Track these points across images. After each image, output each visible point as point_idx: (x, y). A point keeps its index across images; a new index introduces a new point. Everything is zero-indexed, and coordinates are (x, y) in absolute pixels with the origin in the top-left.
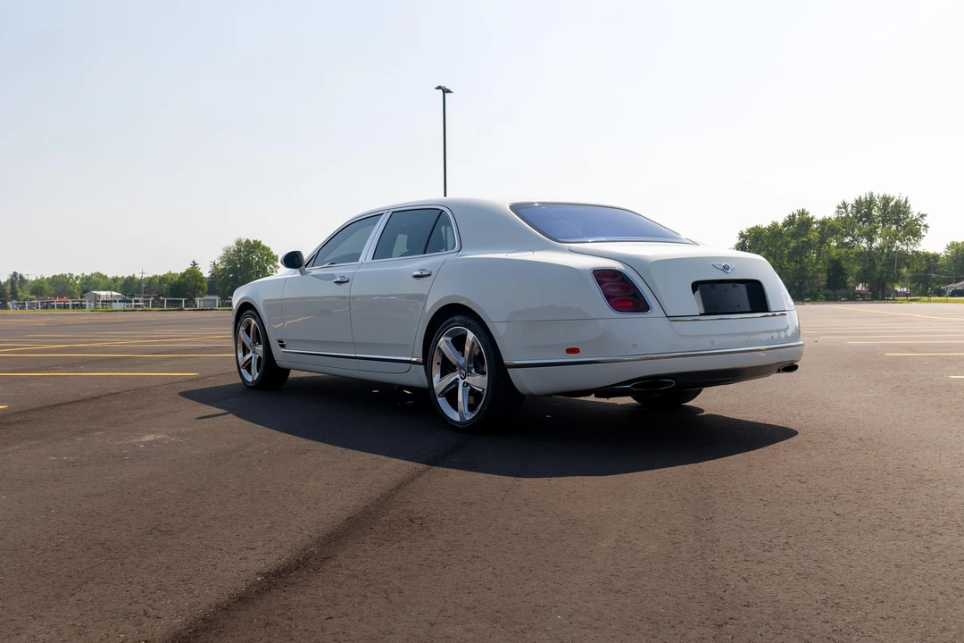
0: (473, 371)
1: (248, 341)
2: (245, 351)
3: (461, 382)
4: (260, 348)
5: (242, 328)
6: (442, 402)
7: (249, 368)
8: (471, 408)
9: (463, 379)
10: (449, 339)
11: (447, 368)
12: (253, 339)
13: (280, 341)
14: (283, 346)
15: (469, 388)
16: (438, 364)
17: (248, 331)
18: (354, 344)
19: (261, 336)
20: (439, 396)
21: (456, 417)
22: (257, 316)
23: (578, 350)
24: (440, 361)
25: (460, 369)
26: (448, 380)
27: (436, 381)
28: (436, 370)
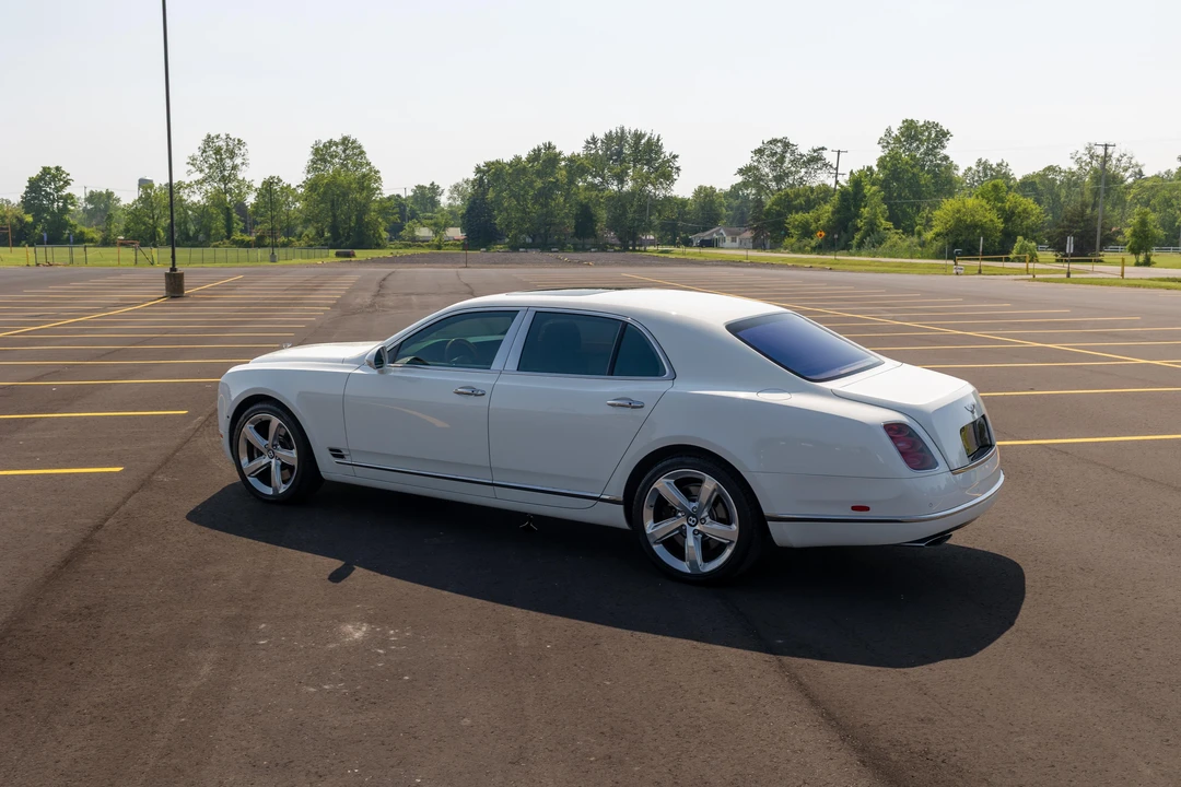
0: (708, 519)
1: (263, 443)
2: (255, 455)
3: (690, 530)
4: (290, 454)
5: (250, 426)
6: (660, 550)
7: (264, 477)
8: (707, 559)
9: (693, 526)
10: (671, 481)
11: (664, 512)
12: (274, 440)
13: (335, 451)
14: (342, 457)
15: (700, 536)
16: (651, 506)
17: (259, 430)
18: (491, 469)
19: (292, 438)
20: (654, 543)
23: (867, 509)
24: (653, 504)
25: (688, 514)
26: (669, 526)
27: (649, 526)
28: (648, 514)
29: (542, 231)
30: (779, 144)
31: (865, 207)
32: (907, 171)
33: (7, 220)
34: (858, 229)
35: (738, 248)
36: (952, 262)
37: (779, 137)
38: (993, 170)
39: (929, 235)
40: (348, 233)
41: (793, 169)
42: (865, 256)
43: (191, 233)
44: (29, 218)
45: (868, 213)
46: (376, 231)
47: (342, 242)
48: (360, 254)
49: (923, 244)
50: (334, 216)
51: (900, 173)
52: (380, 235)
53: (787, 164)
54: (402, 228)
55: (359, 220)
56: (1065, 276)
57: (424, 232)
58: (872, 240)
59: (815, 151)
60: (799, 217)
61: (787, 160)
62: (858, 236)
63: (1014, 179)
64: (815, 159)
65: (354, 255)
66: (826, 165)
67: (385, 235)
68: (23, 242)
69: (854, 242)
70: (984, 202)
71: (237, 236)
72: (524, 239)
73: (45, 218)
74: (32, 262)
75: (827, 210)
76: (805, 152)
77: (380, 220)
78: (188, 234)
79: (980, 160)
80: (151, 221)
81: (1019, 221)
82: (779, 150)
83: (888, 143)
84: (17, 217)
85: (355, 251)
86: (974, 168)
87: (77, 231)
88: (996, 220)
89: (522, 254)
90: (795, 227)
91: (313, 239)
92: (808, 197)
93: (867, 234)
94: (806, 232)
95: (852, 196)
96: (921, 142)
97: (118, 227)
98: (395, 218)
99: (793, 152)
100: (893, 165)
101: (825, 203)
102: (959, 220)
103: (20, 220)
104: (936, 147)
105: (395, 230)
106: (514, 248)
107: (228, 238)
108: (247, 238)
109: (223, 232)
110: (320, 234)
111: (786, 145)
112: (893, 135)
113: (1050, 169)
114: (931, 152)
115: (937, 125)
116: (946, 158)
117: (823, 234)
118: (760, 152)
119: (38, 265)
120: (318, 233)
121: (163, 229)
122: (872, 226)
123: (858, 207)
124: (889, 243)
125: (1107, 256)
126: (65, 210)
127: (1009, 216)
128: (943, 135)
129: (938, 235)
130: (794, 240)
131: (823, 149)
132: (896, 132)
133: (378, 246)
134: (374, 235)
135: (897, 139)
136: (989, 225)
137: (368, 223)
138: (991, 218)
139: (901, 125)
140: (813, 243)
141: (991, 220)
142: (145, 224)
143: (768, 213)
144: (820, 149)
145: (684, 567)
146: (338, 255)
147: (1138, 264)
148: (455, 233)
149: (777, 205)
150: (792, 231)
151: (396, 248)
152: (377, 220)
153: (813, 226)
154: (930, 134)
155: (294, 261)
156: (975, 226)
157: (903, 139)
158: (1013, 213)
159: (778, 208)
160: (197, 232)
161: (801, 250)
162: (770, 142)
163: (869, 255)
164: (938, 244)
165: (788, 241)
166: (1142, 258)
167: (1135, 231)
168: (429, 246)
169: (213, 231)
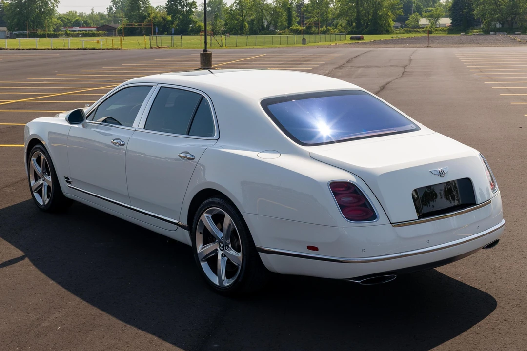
0: (230, 246)
1: (39, 170)
2: (37, 178)
3: (220, 253)
4: (49, 179)
5: (33, 159)
6: (204, 265)
7: (40, 192)
8: (229, 276)
9: (222, 250)
10: (210, 215)
11: (208, 238)
12: (43, 169)
13: (67, 178)
14: (69, 182)
15: (226, 258)
16: (201, 233)
17: (38, 161)
18: (129, 198)
19: (49, 168)
20: (202, 260)
21: (215, 280)
22: (45, 151)
23: (317, 248)
24: (202, 231)
25: (219, 242)
26: (210, 248)
28: (199, 238)
29: (510, 19)
33: (157, 19)
40: (367, 23)
43: (265, 26)
44: (169, 18)
46: (386, 20)
47: (363, 30)
48: (367, 38)
50: (358, 12)
52: (389, 24)
54: (407, 19)
55: (375, 13)
57: (423, 21)
65: (362, 39)
67: (392, 24)
68: (166, 33)
71: (295, 26)
72: (495, 25)
73: (179, 18)
74: (148, 46)
77: (390, 14)
78: (263, 26)
80: (241, 18)
84: (163, 18)
85: (364, 36)
87: (197, 25)
89: (491, 37)
91: (344, 28)
97: (221, 22)
98: (400, 12)
103: (164, 19)
105: (402, 20)
106: (487, 32)
107: (288, 28)
108: (300, 28)
109: (285, 24)
110: (350, 24)
119: (151, 48)
120: (348, 24)
121: (248, 23)
126: (190, 12)
133: (388, 32)
134: (385, 24)
137: (381, 15)
142: (237, 20)
145: (217, 281)
146: (352, 39)
148: (446, 21)
151: (400, 33)
152: (387, 14)
155: (320, 43)
160: (269, 24)
168: (424, 31)
169: (280, 24)
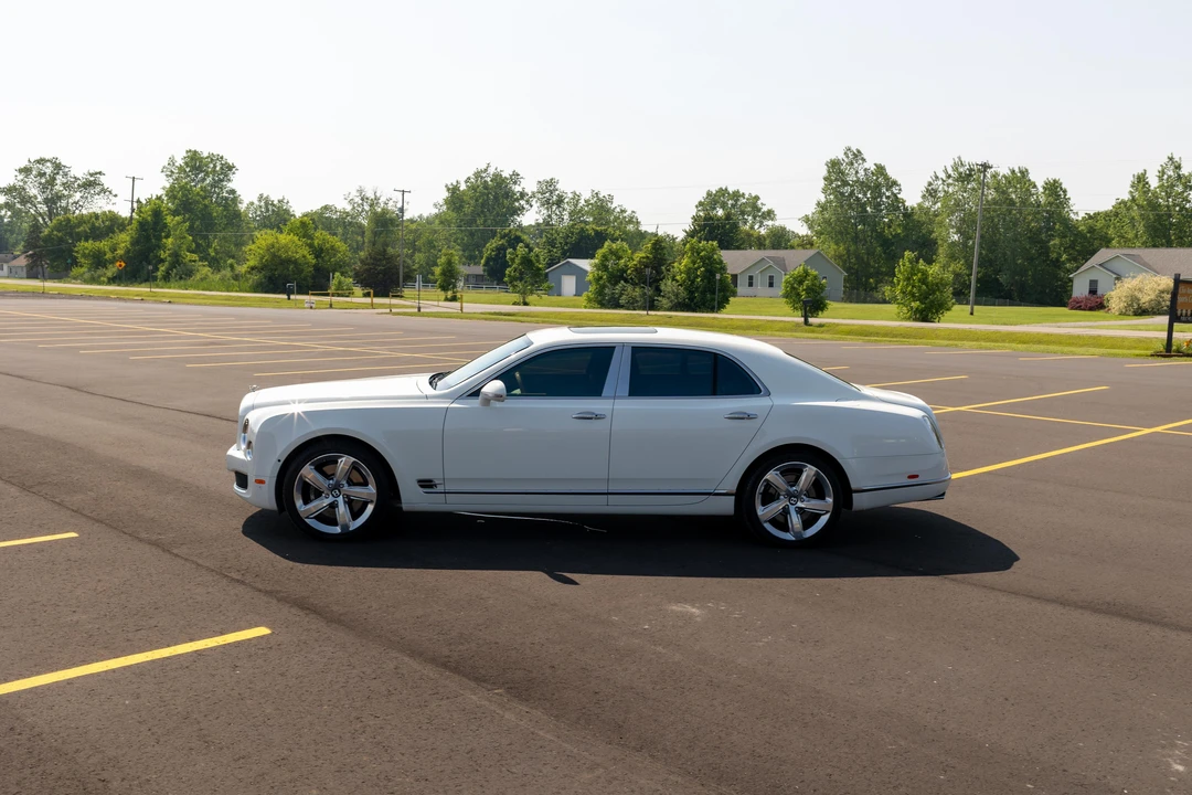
3: (791, 508)
5: (311, 467)
6: (767, 526)
7: (320, 518)
9: (794, 504)
10: (778, 473)
13: (426, 481)
14: (431, 487)
16: (760, 494)
18: (607, 481)
19: (370, 474)
20: (765, 521)
23: (916, 476)
24: (763, 491)
25: (790, 495)
26: (775, 508)
27: (761, 511)
28: (758, 500)
30: (49, 164)
31: (167, 237)
32: (198, 202)
34: (162, 261)
35: (8, 277)
36: (285, 297)
37: (48, 156)
38: (274, 205)
39: (242, 269)
41: (66, 193)
42: (174, 288)
45: (172, 244)
49: (236, 278)
51: (191, 204)
53: (58, 188)
56: (416, 310)
58: (180, 272)
59: (91, 175)
60: (89, 245)
61: (58, 182)
62: (162, 268)
63: (294, 215)
64: (91, 184)
66: (104, 191)
69: (159, 274)
70: (296, 238)
75: (124, 239)
76: (79, 175)
79: (261, 195)
81: (327, 258)
82: (48, 171)
83: (172, 172)
86: (256, 203)
88: (309, 257)
90: (84, 256)
92: (93, 224)
93: (173, 266)
94: (98, 261)
95: (150, 224)
96: (207, 174)
99: (66, 174)
100: (183, 195)
101: (121, 231)
102: (274, 256)
104: (222, 181)
111: (58, 167)
112: (177, 164)
113: (326, 208)
114: (217, 183)
115: (222, 158)
116: (233, 192)
117: (123, 265)
118: (26, 171)
122: (176, 259)
123: (159, 238)
124: (198, 276)
125: (407, 292)
127: (318, 252)
128: (228, 168)
129: (253, 268)
130: (84, 269)
131: (100, 173)
132: (180, 162)
135: (181, 169)
136: (301, 261)
138: (302, 253)
139: (185, 155)
140: (109, 274)
141: (304, 257)
143: (49, 238)
144: (96, 173)
145: (789, 536)
147: (447, 300)
149: (59, 231)
150: (83, 260)
153: (109, 256)
154: (215, 166)
156: (289, 261)
157: (188, 170)
158: (322, 249)
159: (60, 234)
161: (94, 280)
162: (38, 162)
163: (180, 288)
164: (256, 277)
165: (75, 271)
166: (450, 294)
167: (443, 270)
